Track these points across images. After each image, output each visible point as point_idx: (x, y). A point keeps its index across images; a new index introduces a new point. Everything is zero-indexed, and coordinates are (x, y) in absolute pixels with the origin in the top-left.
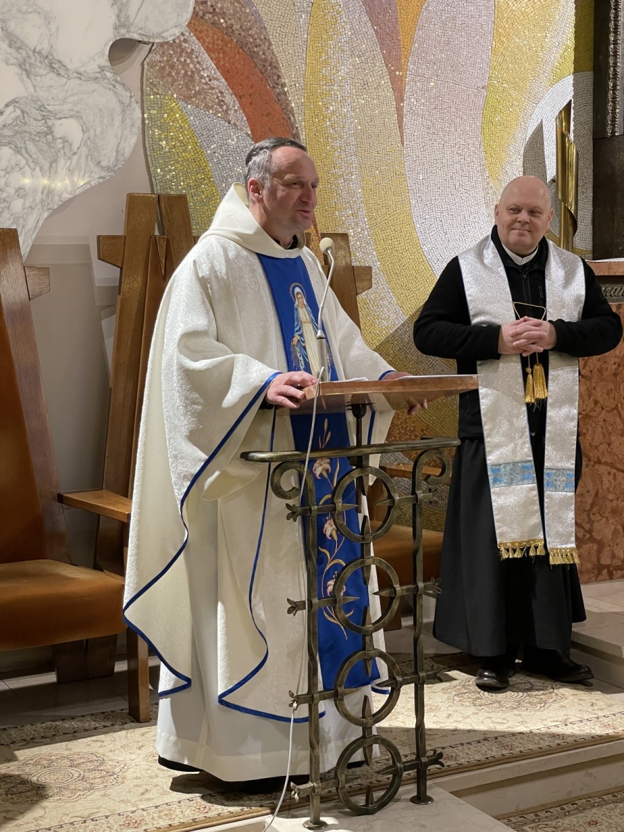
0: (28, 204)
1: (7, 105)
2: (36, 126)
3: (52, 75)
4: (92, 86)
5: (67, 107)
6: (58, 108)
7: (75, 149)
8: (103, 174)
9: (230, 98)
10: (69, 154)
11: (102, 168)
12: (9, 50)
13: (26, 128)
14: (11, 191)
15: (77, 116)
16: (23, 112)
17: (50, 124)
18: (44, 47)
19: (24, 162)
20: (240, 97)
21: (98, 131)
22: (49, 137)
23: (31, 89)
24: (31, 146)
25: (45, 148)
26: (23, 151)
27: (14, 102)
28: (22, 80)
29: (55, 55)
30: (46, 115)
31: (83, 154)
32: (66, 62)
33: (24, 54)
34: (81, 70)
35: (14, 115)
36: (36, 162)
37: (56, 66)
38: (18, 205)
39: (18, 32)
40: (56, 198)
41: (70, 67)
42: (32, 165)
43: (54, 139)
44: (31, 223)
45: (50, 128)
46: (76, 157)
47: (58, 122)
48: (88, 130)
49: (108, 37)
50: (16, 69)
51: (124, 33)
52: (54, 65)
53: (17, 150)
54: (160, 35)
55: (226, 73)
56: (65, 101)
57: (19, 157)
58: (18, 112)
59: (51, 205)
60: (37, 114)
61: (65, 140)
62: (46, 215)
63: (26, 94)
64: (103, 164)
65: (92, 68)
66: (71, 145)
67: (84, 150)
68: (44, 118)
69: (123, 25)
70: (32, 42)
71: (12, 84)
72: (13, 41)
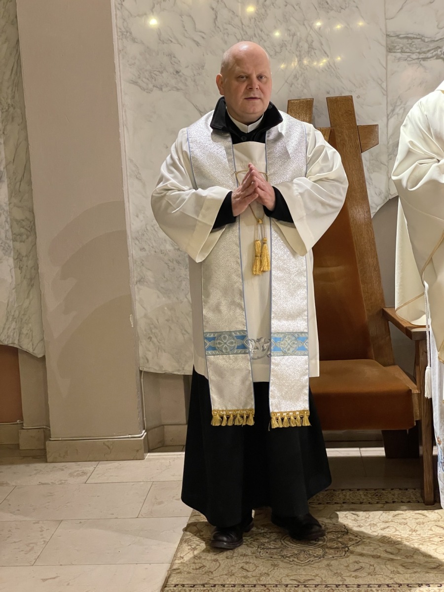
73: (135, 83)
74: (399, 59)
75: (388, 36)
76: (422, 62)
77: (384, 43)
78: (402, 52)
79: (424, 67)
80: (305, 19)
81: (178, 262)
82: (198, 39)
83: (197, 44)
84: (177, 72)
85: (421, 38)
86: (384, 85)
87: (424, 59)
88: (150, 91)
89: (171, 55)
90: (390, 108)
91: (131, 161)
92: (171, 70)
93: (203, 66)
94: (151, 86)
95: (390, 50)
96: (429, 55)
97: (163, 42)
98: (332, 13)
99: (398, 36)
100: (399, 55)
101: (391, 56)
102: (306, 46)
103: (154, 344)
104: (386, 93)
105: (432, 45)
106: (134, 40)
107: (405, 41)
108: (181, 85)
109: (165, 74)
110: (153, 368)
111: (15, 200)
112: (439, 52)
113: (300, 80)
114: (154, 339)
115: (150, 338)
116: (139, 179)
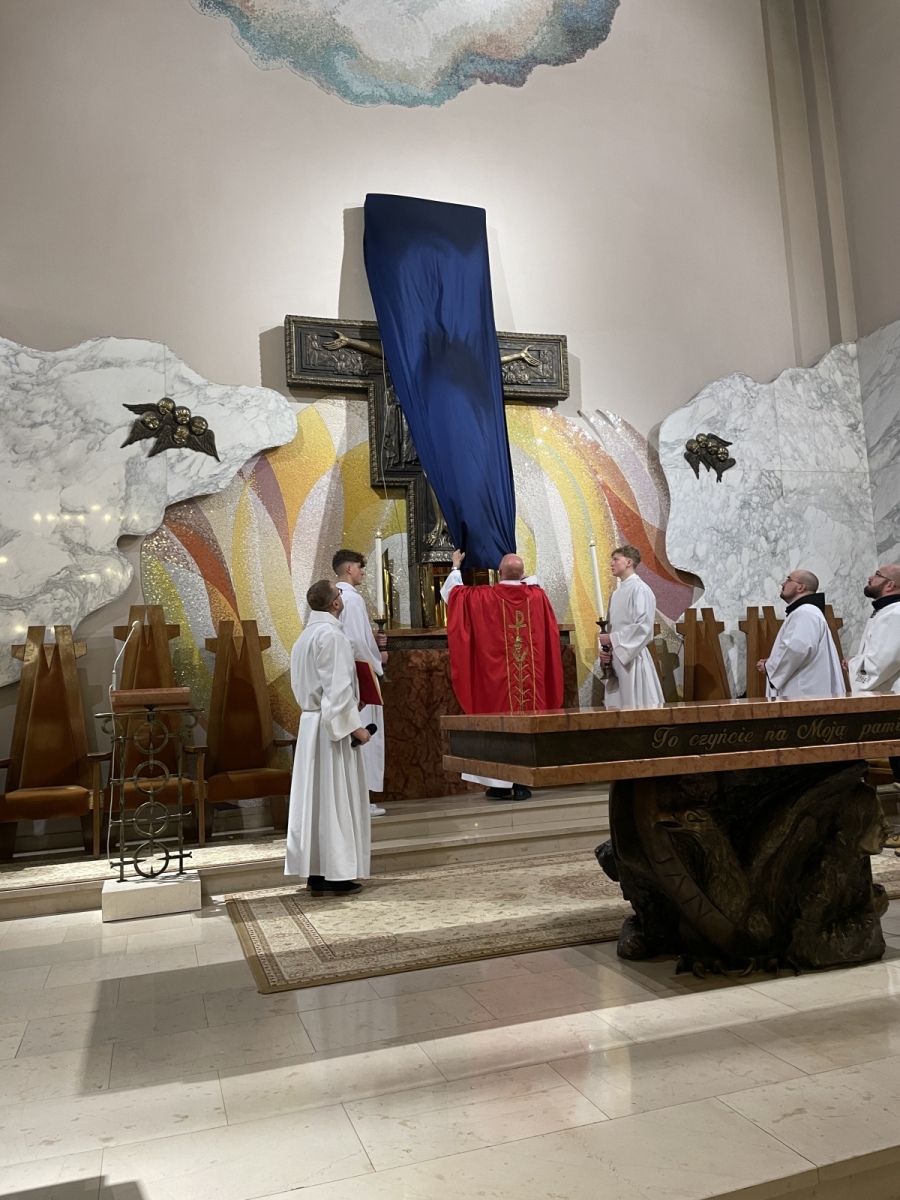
0: (72, 614)
1: (63, 570)
2: (76, 578)
3: (86, 554)
4: (107, 557)
5: (94, 568)
6: (89, 569)
7: (97, 587)
8: (112, 598)
9: (189, 558)
10: (94, 590)
11: (112, 595)
12: (65, 544)
13: (73, 579)
14: (63, 609)
15: (99, 572)
16: (70, 572)
18: (83, 541)
19: (70, 595)
20: (194, 557)
21: (110, 578)
22: (84, 582)
23: (75, 561)
24: (74, 588)
26: (70, 590)
27: (66, 568)
28: (70, 558)
29: (88, 545)
30: (82, 572)
32: (94, 548)
33: (72, 545)
34: (102, 551)
35: (66, 574)
36: (76, 595)
38: (66, 615)
39: (70, 536)
40: (86, 611)
41: (96, 550)
42: (74, 596)
44: (73, 622)
46: (97, 592)
47: (89, 575)
49: (117, 534)
50: (67, 553)
51: (125, 532)
52: (87, 549)
53: (67, 590)
54: (144, 532)
55: (186, 546)
56: (93, 565)
57: (67, 593)
58: (67, 572)
59: (84, 614)
60: (78, 572)
62: (81, 619)
63: (72, 564)
64: (112, 593)
65: (108, 548)
67: (102, 588)
69: (125, 529)
70: (77, 540)
71: (66, 560)
72: (66, 540)
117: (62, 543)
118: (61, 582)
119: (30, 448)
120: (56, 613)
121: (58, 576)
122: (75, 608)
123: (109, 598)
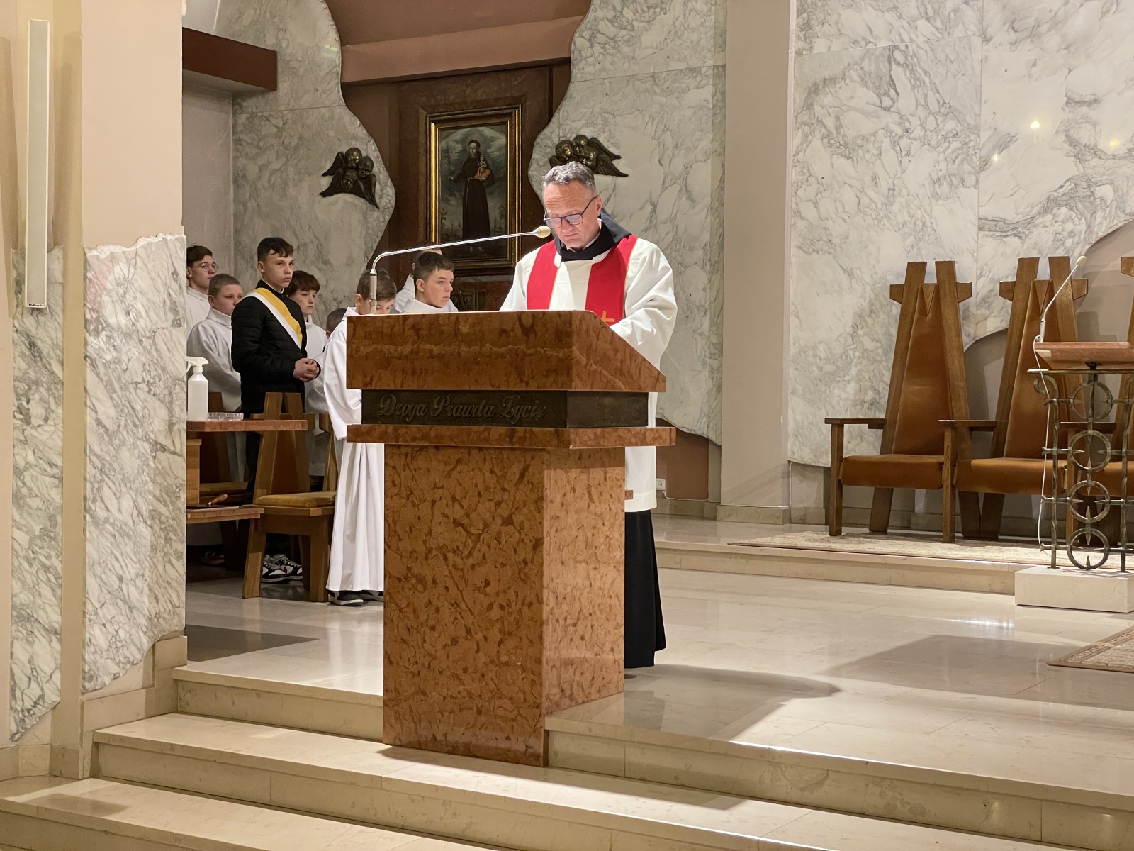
0: (1076, 240)
1: (1066, 182)
2: (1083, 192)
3: (1096, 160)
4: (1122, 162)
5: (1105, 177)
6: (1098, 179)
7: (1108, 204)
8: (1128, 218)
10: (1104, 207)
11: (1127, 214)
12: (1070, 148)
13: (1077, 194)
14: (1066, 234)
15: (1111, 183)
16: (1076, 184)
17: (1092, 189)
18: (1092, 142)
19: (1074, 215)
21: (1125, 190)
22: (1092, 198)
23: (1082, 170)
24: (1080, 206)
25: (1089, 205)
26: (1074, 208)
27: (1070, 179)
28: (1076, 165)
29: (1099, 147)
30: (1090, 184)
31: (1114, 206)
32: (1106, 150)
33: (1078, 148)
34: (1115, 153)
35: (1069, 187)
36: (1082, 214)
37: (1098, 153)
38: (1069, 242)
39: (1076, 136)
40: (1094, 236)
41: (1109, 152)
42: (1079, 217)
43: (1095, 199)
44: (1077, 252)
45: (1092, 192)
46: (1108, 209)
47: (1098, 188)
48: (1117, 191)
50: (1073, 159)
52: (1096, 152)
53: (1071, 209)
56: (1103, 174)
57: (1072, 212)
58: (1073, 185)
59: (1091, 241)
60: (1085, 185)
61: (1102, 199)
62: (1087, 247)
63: (1077, 173)
64: (1127, 211)
66: (1106, 202)
67: (1115, 203)
68: (1089, 186)
70: (1084, 141)
71: (1070, 168)
72: (1072, 142)
73: (801, 248)
74: (987, 236)
75: (979, 219)
76: (1004, 239)
77: (977, 224)
78: (990, 231)
79: (1005, 242)
80: (921, 205)
81: (820, 380)
82: (845, 217)
83: (845, 221)
84: (830, 241)
85: (1003, 221)
86: (975, 255)
87: (1005, 236)
88: (810, 254)
89: (826, 229)
90: (979, 272)
91: (793, 304)
92: (826, 240)
93: (847, 237)
94: (811, 250)
95: (981, 229)
96: (1009, 233)
97: (822, 220)
98: (941, 202)
99: (987, 219)
100: (987, 233)
101: (981, 233)
102: (921, 225)
103: (799, 441)
104: (976, 260)
105: (1011, 226)
106: (802, 218)
107: (992, 223)
108: (832, 251)
109: (821, 243)
110: (796, 458)
111: (714, 329)
112: (1016, 232)
113: (915, 249)
114: (799, 437)
115: (797, 436)
116: (798, 317)
117: (1066, 146)
118: (1064, 198)
119: (1031, 21)
120: (1058, 239)
121: (1061, 190)
122: (1081, 232)
123: (1123, 217)
